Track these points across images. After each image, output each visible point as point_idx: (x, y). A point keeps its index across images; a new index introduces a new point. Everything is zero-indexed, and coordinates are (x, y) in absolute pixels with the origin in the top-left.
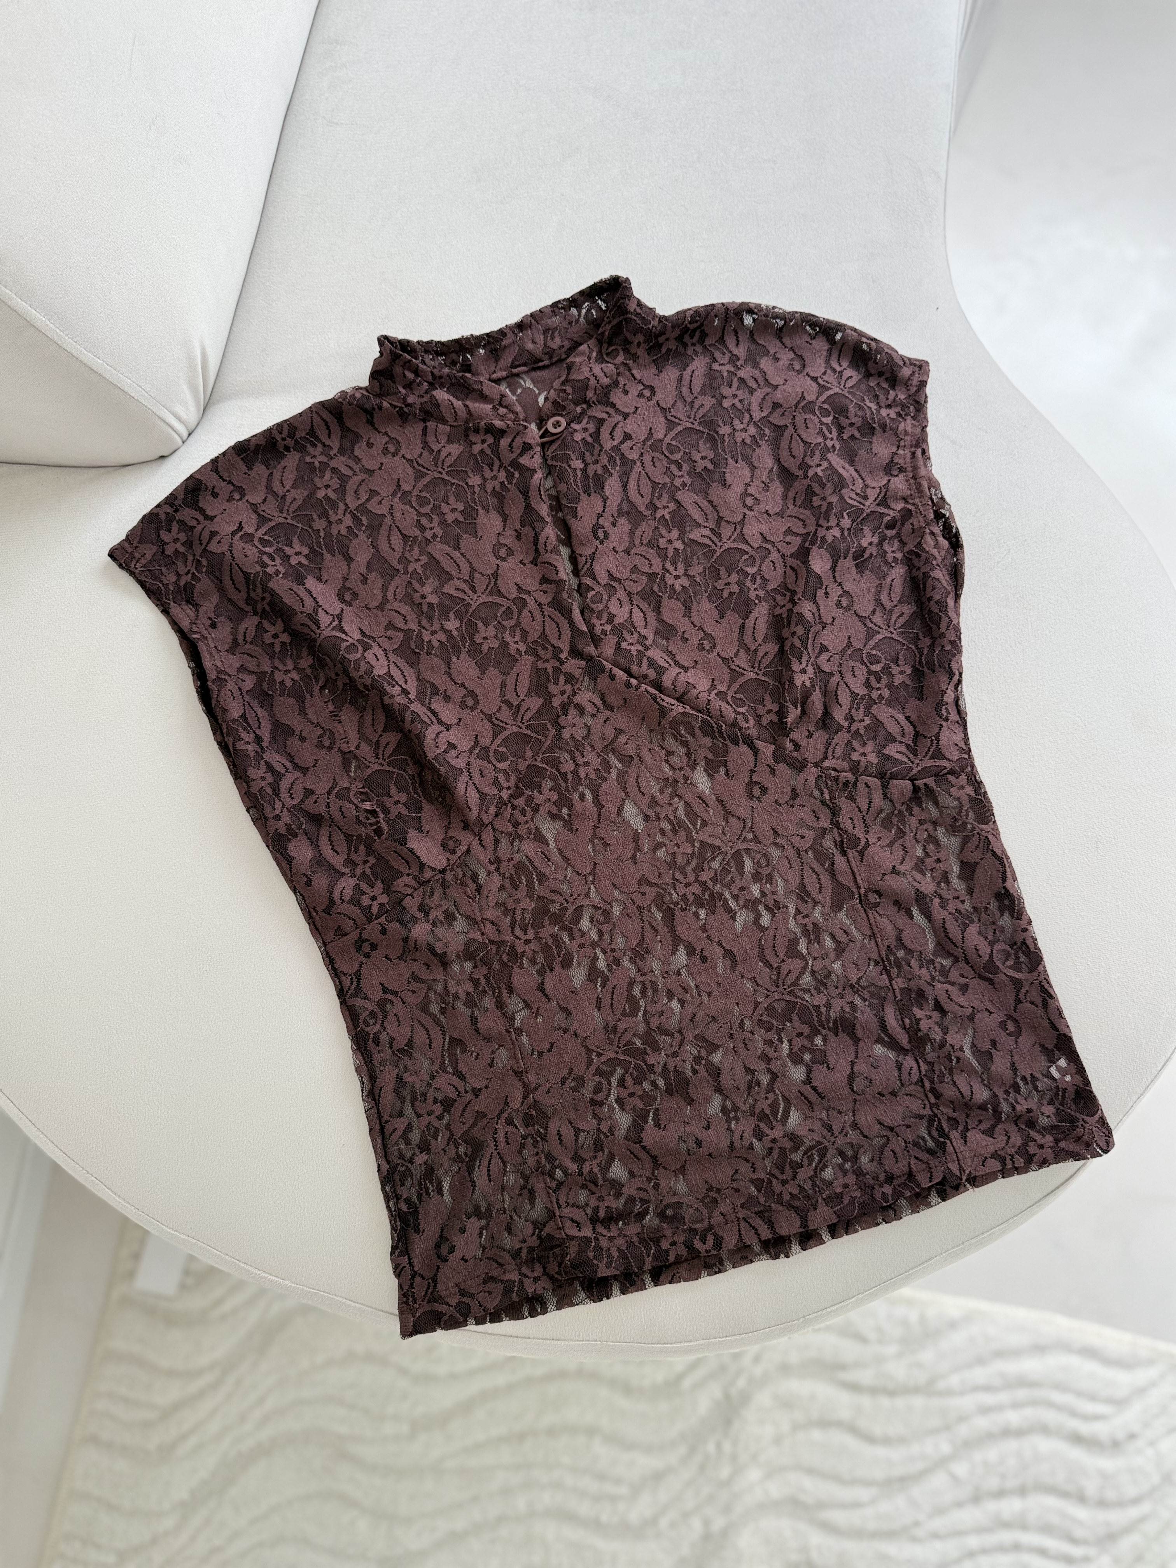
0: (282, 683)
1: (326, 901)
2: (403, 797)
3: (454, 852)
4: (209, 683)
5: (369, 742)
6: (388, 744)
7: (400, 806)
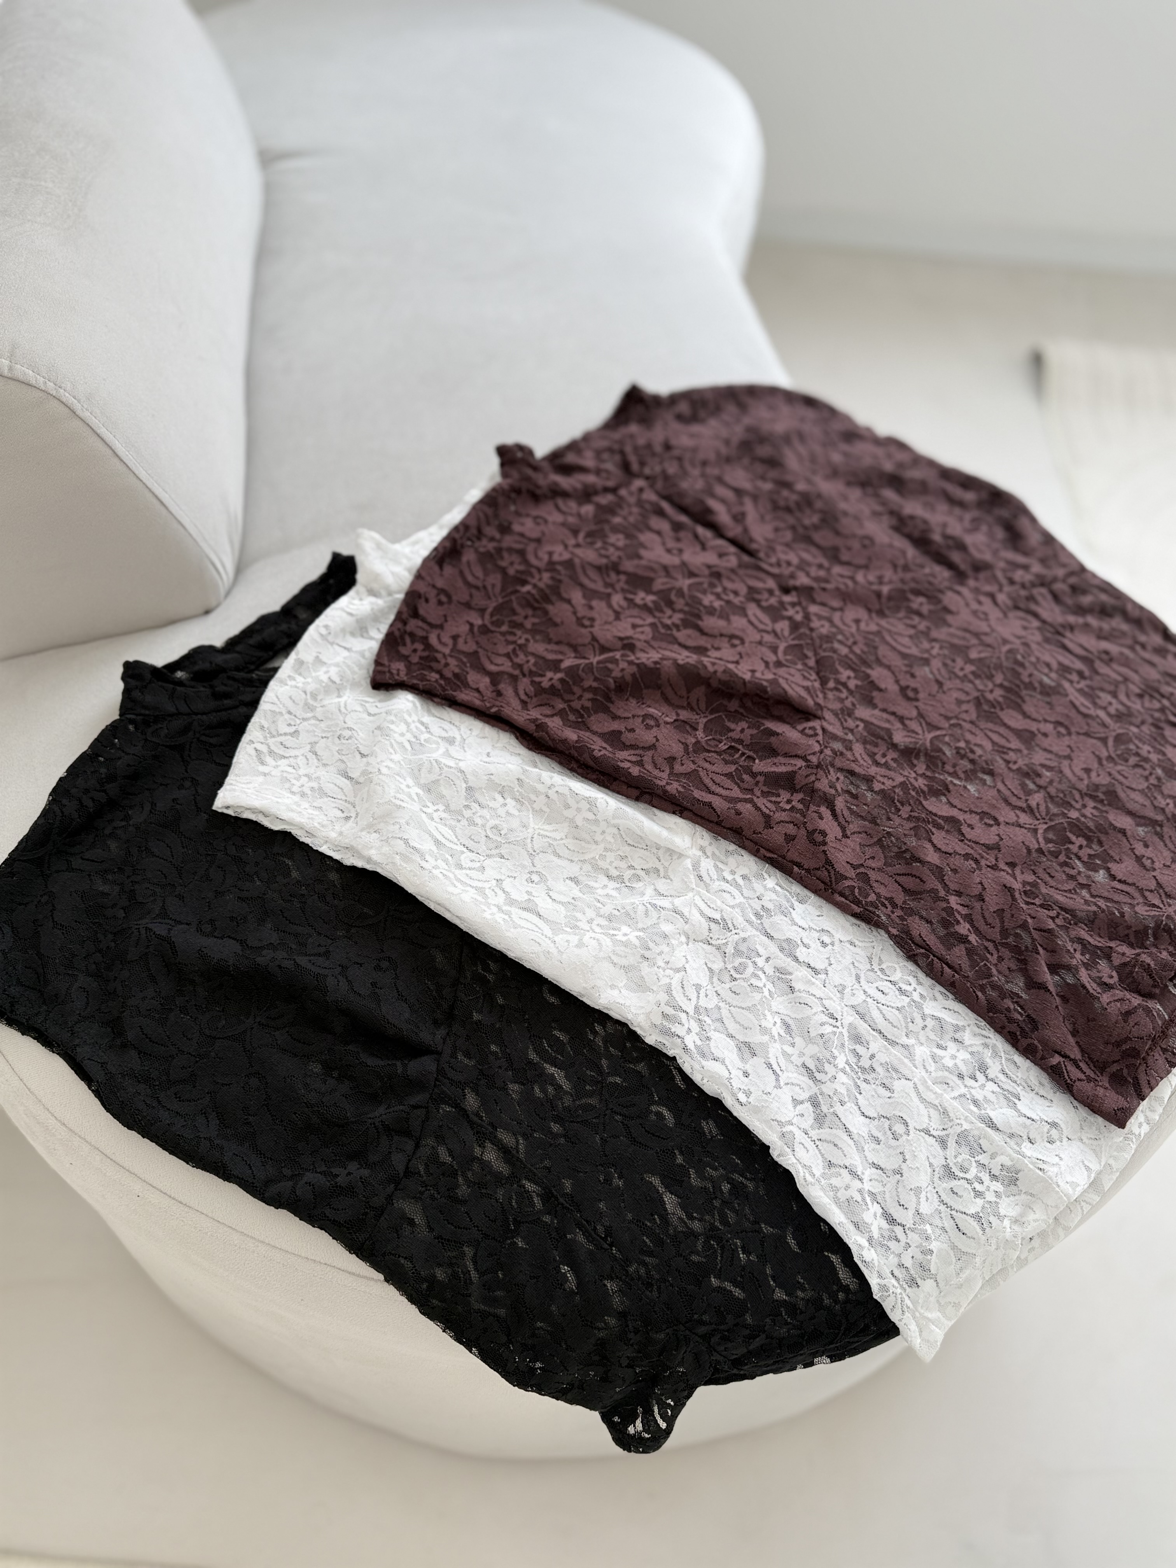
0: (583, 707)
1: (762, 820)
2: (744, 725)
3: (816, 735)
4: (535, 734)
5: (683, 708)
6: (698, 700)
7: (746, 731)
